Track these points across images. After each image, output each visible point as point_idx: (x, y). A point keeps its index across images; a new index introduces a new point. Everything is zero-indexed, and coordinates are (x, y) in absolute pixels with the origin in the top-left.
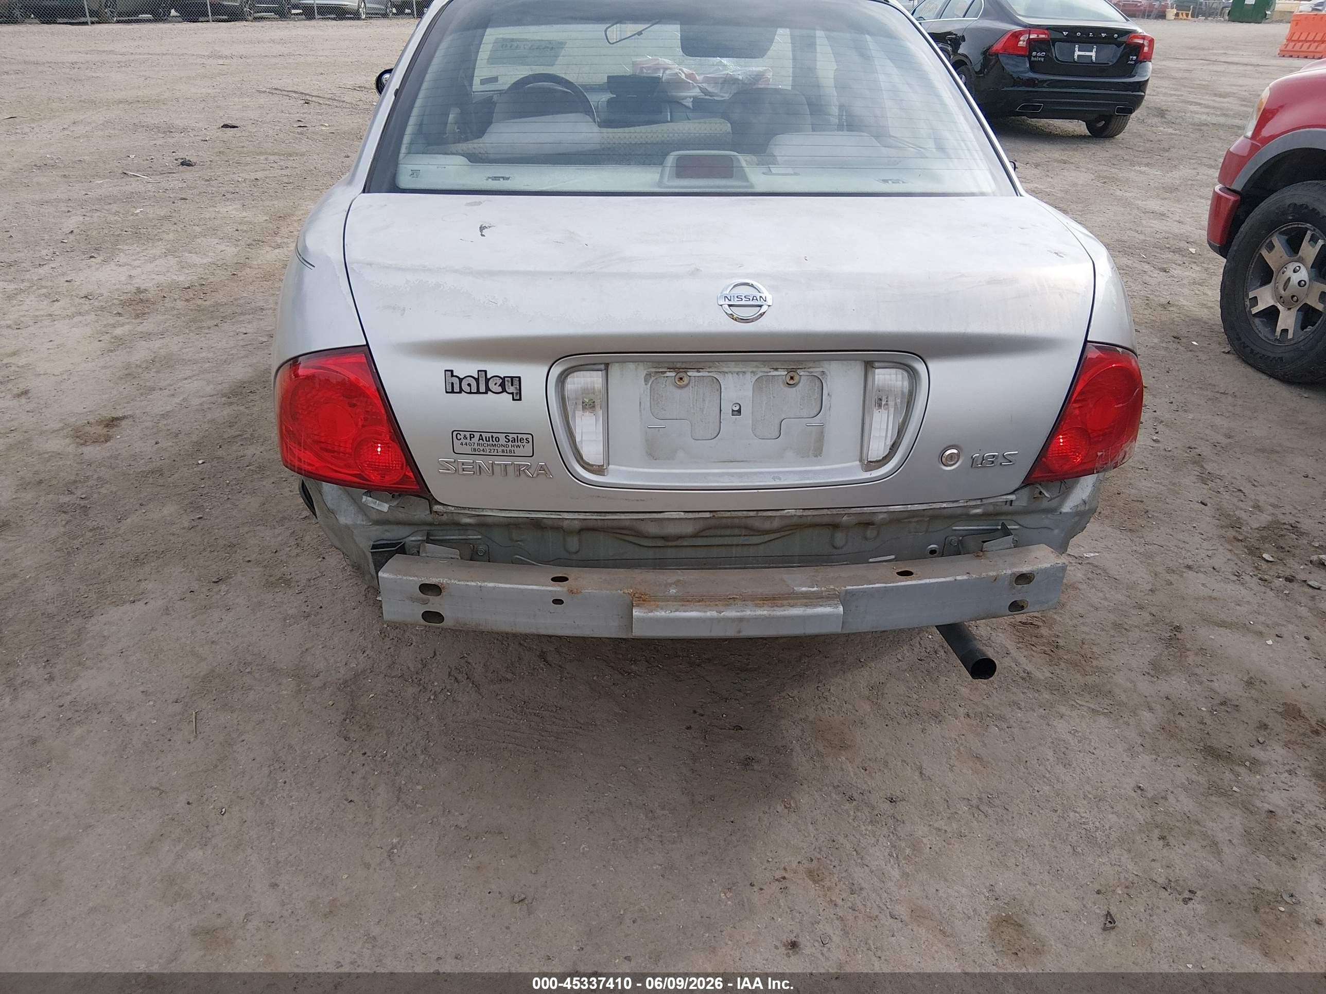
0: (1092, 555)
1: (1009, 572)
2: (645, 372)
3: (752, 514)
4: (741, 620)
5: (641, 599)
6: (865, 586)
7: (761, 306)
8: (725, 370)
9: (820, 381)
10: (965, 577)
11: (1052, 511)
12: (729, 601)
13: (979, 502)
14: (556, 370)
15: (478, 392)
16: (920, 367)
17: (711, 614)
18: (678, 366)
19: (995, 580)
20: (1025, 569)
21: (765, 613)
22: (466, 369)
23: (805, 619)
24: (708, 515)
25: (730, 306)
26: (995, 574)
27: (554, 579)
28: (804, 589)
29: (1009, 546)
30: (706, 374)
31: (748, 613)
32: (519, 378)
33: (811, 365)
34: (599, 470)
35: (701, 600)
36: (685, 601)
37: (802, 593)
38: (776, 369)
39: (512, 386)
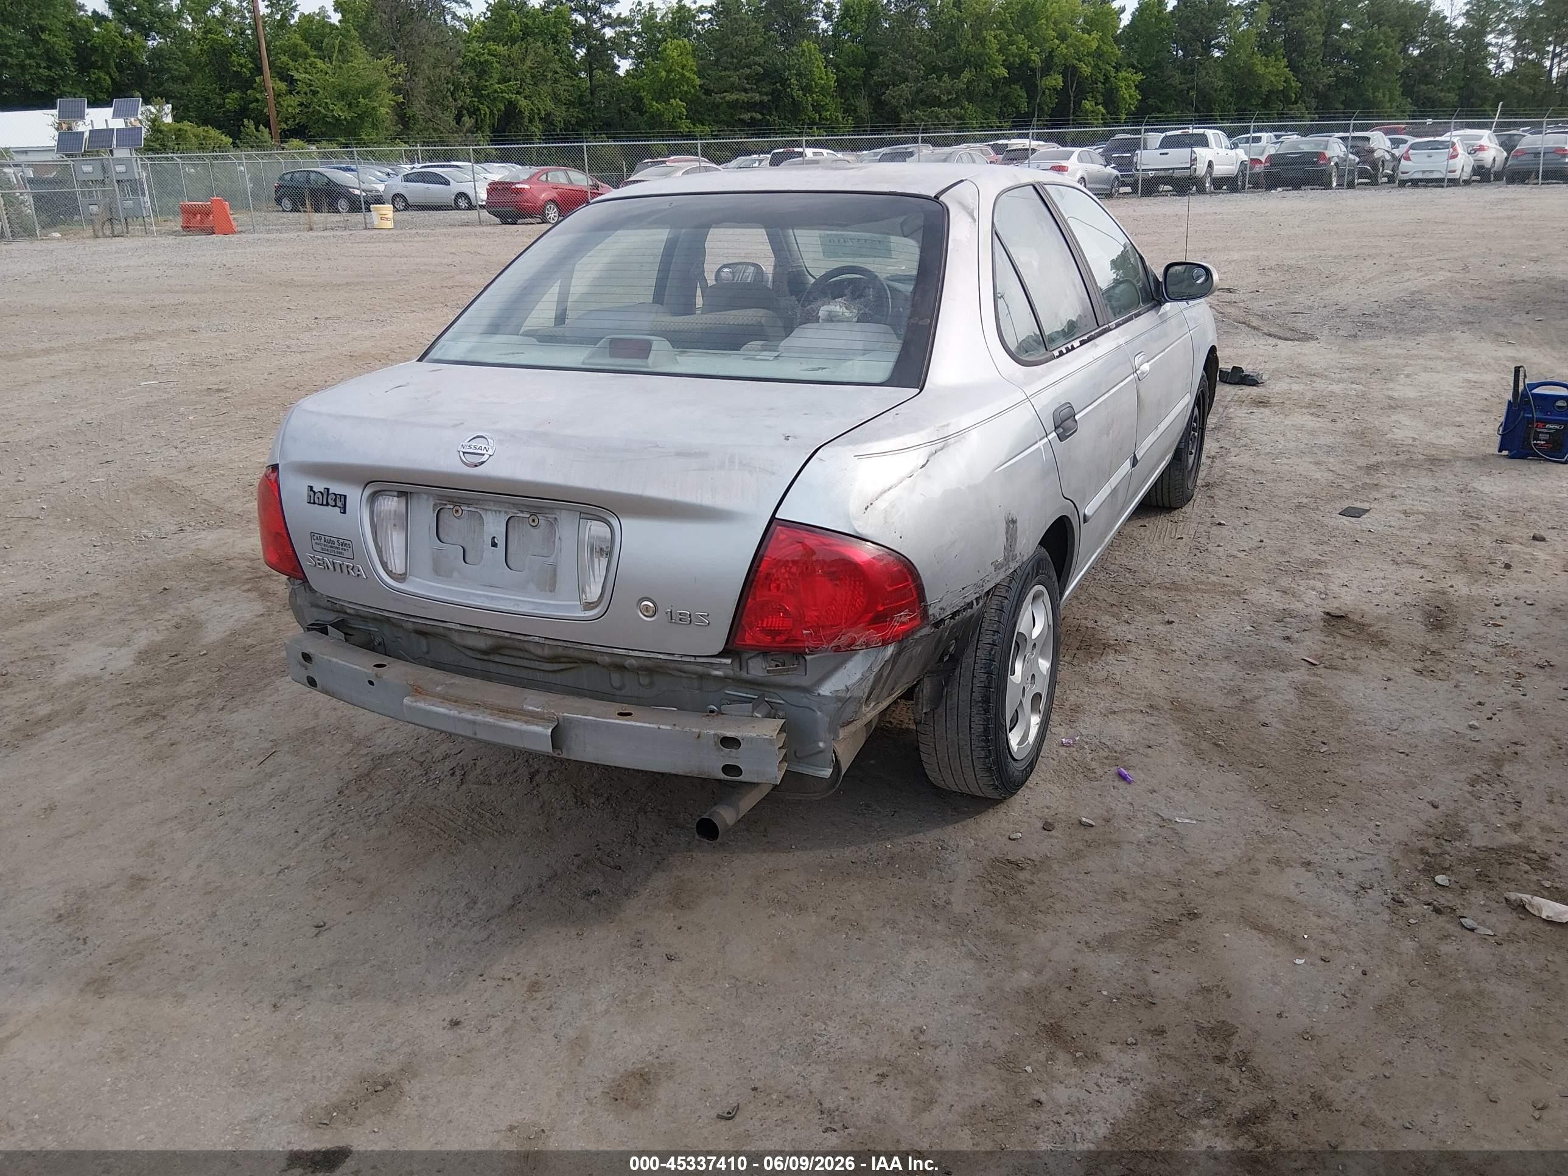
1: (712, 732)
2: (433, 503)
3: (507, 635)
4: (474, 723)
5: (417, 691)
6: (579, 716)
7: (483, 455)
8: (487, 507)
9: (553, 524)
10: (661, 727)
11: (806, 690)
12: (475, 705)
13: (692, 660)
14: (367, 492)
15: (322, 504)
16: (615, 522)
17: (454, 713)
18: (455, 500)
19: (699, 737)
20: (729, 734)
21: (491, 720)
22: (320, 486)
23: (522, 733)
24: (475, 630)
25: (464, 453)
26: (697, 730)
27: (374, 665)
28: (531, 708)
29: (747, 714)
30: (474, 509)
31: (480, 718)
32: (345, 496)
33: (547, 511)
34: (401, 578)
35: (456, 701)
36: (445, 698)
37: (529, 711)
38: (522, 512)
39: (341, 502)
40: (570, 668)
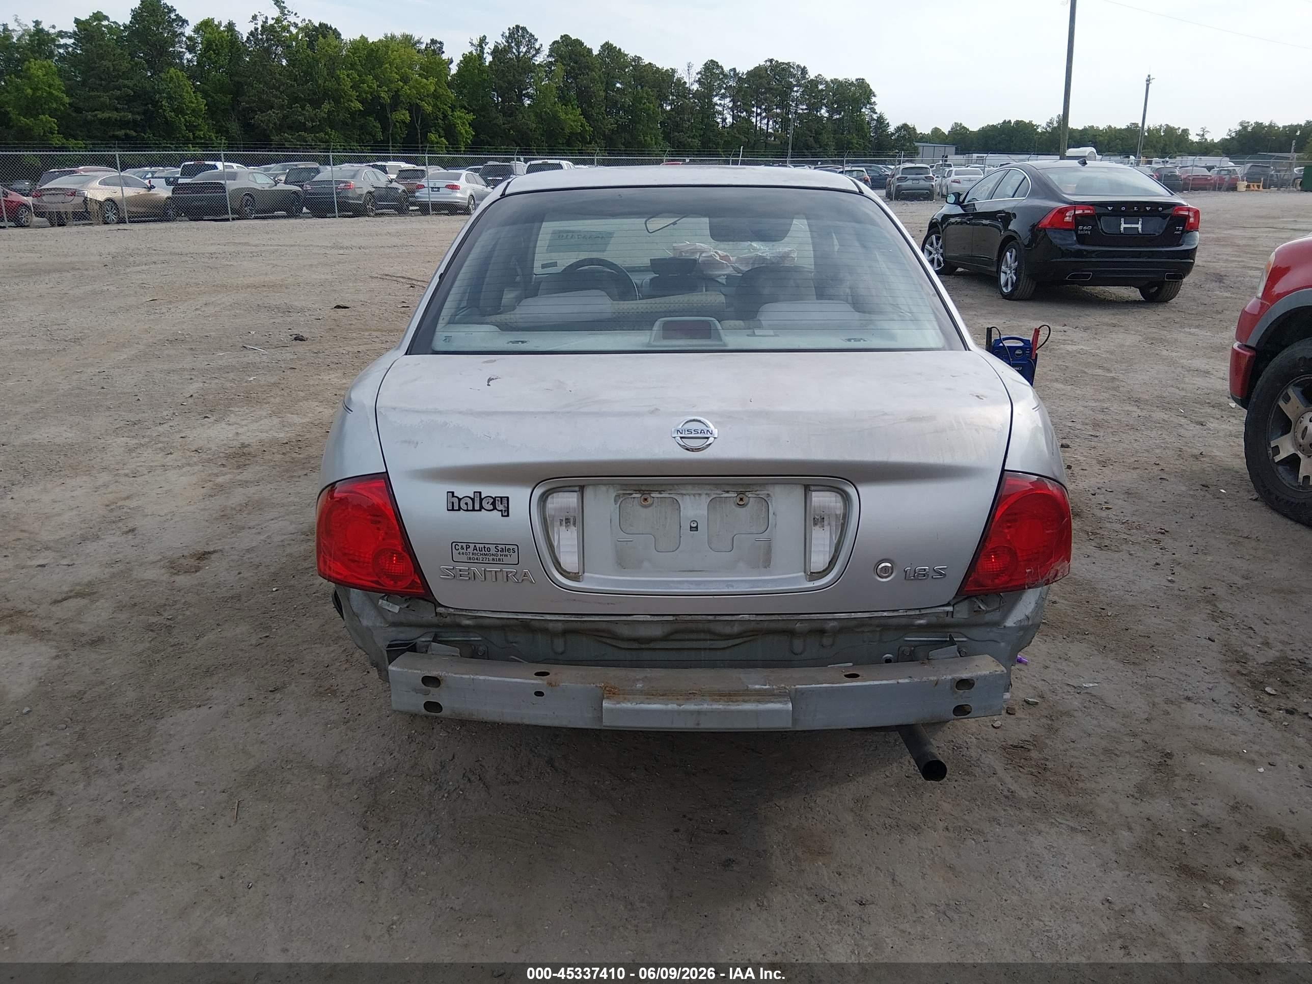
0: (1091, 685)
1: (949, 677)
2: (614, 495)
3: (710, 618)
4: (699, 712)
5: (611, 692)
6: (813, 686)
7: (708, 438)
8: (684, 492)
9: (765, 502)
10: (907, 681)
11: (996, 624)
12: (690, 696)
13: (917, 612)
14: (538, 492)
15: (474, 510)
16: (851, 490)
17: (672, 706)
18: (643, 488)
19: (936, 684)
20: (965, 675)
21: (721, 707)
22: (464, 490)
23: (757, 713)
24: (671, 618)
25: (681, 438)
26: (935, 678)
27: (537, 674)
28: (757, 687)
29: (952, 655)
30: (667, 496)
31: (705, 707)
32: (508, 498)
33: (758, 488)
34: (575, 577)
35: (665, 695)
36: (650, 695)
37: (755, 690)
38: (728, 492)
39: (501, 505)
40: (745, 642)
